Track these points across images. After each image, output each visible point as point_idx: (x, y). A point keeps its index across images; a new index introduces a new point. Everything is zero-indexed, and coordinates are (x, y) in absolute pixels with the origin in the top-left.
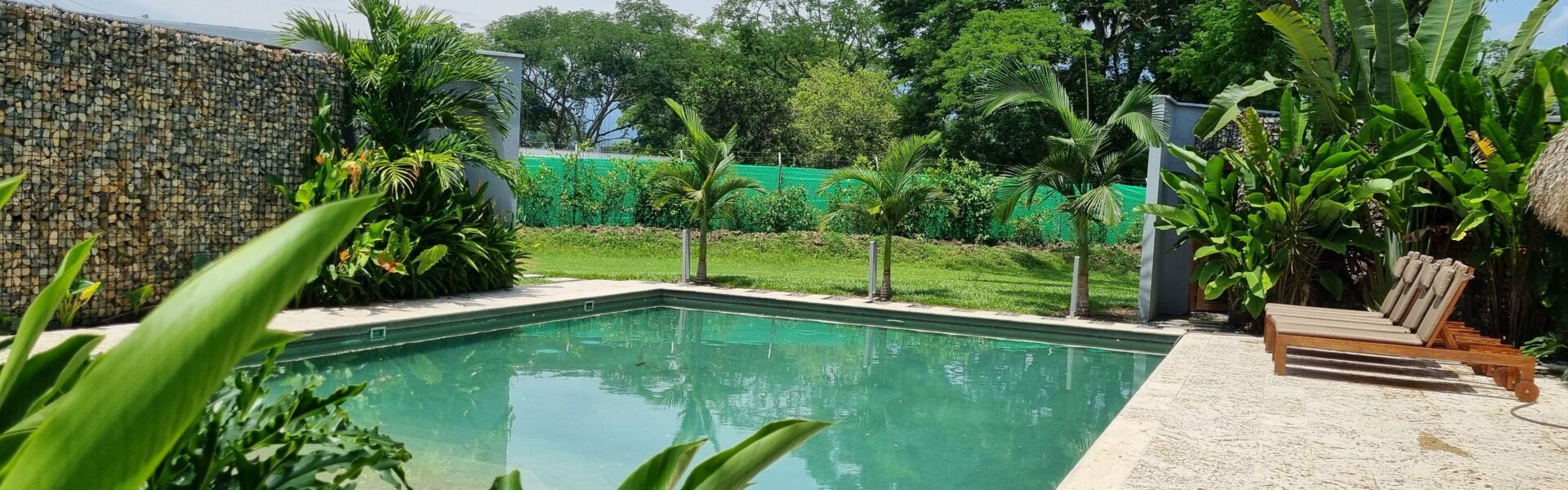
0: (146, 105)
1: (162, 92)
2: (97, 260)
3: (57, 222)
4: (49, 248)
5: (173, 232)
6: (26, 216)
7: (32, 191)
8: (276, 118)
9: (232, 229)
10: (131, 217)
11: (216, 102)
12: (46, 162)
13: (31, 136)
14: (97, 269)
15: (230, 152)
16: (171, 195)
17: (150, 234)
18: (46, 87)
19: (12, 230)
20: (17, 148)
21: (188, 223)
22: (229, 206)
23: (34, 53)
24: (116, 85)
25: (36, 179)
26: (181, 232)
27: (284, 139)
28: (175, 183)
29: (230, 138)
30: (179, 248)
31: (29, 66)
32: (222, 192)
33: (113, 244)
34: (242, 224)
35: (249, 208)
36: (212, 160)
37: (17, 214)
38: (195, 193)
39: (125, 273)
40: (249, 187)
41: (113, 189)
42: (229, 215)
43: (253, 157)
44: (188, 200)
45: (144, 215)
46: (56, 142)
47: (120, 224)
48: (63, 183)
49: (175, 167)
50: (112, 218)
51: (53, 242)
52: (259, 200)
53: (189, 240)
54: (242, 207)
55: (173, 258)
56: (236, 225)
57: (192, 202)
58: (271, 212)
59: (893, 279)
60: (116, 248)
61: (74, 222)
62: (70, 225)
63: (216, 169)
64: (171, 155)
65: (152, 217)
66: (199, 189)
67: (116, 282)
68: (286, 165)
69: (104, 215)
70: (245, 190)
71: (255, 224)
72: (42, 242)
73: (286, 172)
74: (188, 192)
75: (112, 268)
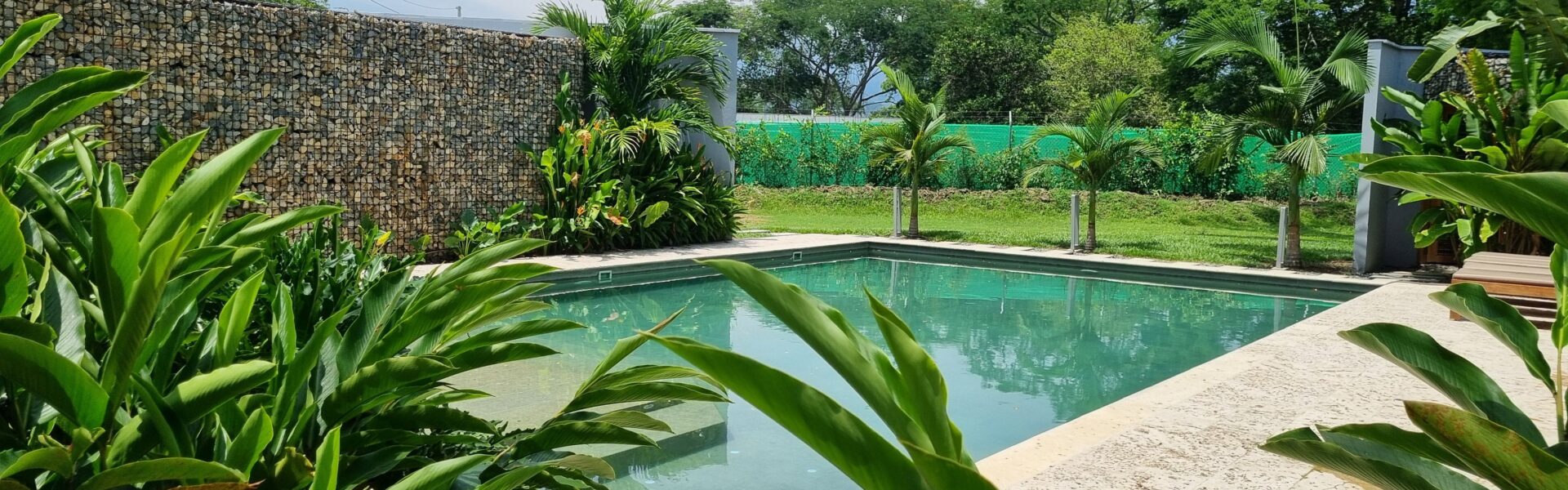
0: (424, 88)
1: (436, 77)
2: (390, 215)
3: (360, 184)
4: (355, 204)
5: (447, 192)
6: (338, 179)
7: (341, 159)
8: (526, 95)
9: (492, 189)
10: (415, 180)
11: (479, 84)
12: (351, 136)
13: (340, 116)
14: (390, 222)
15: (490, 125)
16: (444, 161)
17: (429, 193)
18: (351, 77)
19: (328, 190)
20: (330, 125)
21: (458, 185)
22: (490, 170)
23: (341, 50)
24: (402, 73)
25: (344, 150)
26: (453, 191)
27: (533, 113)
28: (448, 151)
29: (490, 113)
30: (452, 204)
31: (337, 60)
32: (484, 158)
33: (401, 202)
34: (501, 185)
35: (506, 171)
36: (476, 132)
37: (331, 178)
38: (463, 159)
39: (411, 225)
40: (506, 154)
41: (401, 157)
42: (490, 178)
43: (508, 129)
44: (458, 166)
45: (424, 177)
46: (358, 120)
47: (407, 185)
48: (364, 153)
49: (447, 139)
50: (401, 180)
51: (357, 200)
52: (514, 165)
53: (459, 198)
54: (500, 171)
55: (447, 213)
56: (495, 186)
57: (461, 167)
58: (524, 174)
59: (1097, 233)
60: (403, 204)
61: (373, 184)
62: (370, 186)
63: (479, 140)
64: (445, 128)
65: (430, 180)
66: (466, 156)
67: (404, 232)
68: (535, 135)
69: (395, 178)
70: (503, 156)
71: (510, 184)
72: (350, 200)
73: (535, 140)
74: (458, 159)
75: (401, 221)
